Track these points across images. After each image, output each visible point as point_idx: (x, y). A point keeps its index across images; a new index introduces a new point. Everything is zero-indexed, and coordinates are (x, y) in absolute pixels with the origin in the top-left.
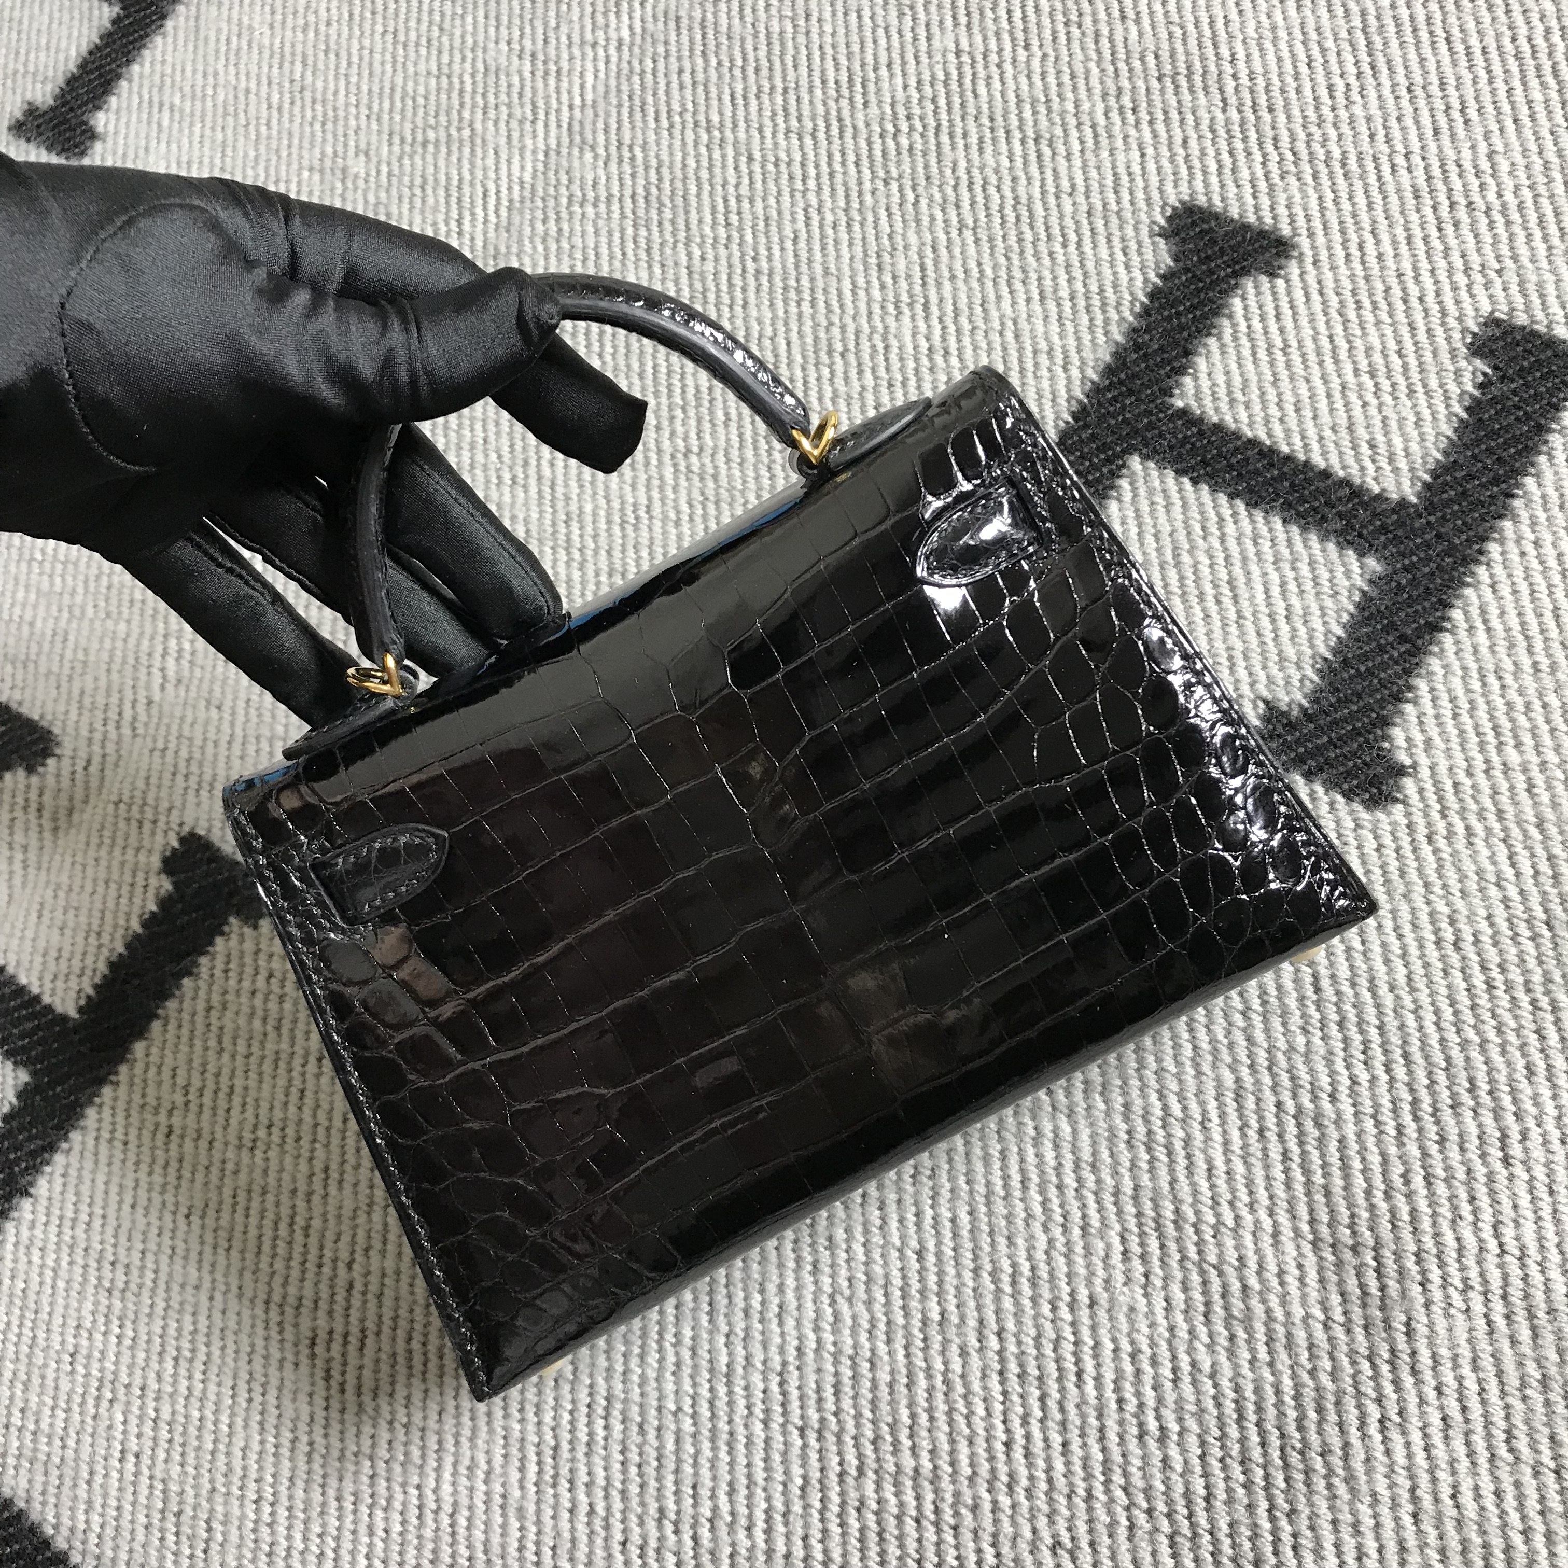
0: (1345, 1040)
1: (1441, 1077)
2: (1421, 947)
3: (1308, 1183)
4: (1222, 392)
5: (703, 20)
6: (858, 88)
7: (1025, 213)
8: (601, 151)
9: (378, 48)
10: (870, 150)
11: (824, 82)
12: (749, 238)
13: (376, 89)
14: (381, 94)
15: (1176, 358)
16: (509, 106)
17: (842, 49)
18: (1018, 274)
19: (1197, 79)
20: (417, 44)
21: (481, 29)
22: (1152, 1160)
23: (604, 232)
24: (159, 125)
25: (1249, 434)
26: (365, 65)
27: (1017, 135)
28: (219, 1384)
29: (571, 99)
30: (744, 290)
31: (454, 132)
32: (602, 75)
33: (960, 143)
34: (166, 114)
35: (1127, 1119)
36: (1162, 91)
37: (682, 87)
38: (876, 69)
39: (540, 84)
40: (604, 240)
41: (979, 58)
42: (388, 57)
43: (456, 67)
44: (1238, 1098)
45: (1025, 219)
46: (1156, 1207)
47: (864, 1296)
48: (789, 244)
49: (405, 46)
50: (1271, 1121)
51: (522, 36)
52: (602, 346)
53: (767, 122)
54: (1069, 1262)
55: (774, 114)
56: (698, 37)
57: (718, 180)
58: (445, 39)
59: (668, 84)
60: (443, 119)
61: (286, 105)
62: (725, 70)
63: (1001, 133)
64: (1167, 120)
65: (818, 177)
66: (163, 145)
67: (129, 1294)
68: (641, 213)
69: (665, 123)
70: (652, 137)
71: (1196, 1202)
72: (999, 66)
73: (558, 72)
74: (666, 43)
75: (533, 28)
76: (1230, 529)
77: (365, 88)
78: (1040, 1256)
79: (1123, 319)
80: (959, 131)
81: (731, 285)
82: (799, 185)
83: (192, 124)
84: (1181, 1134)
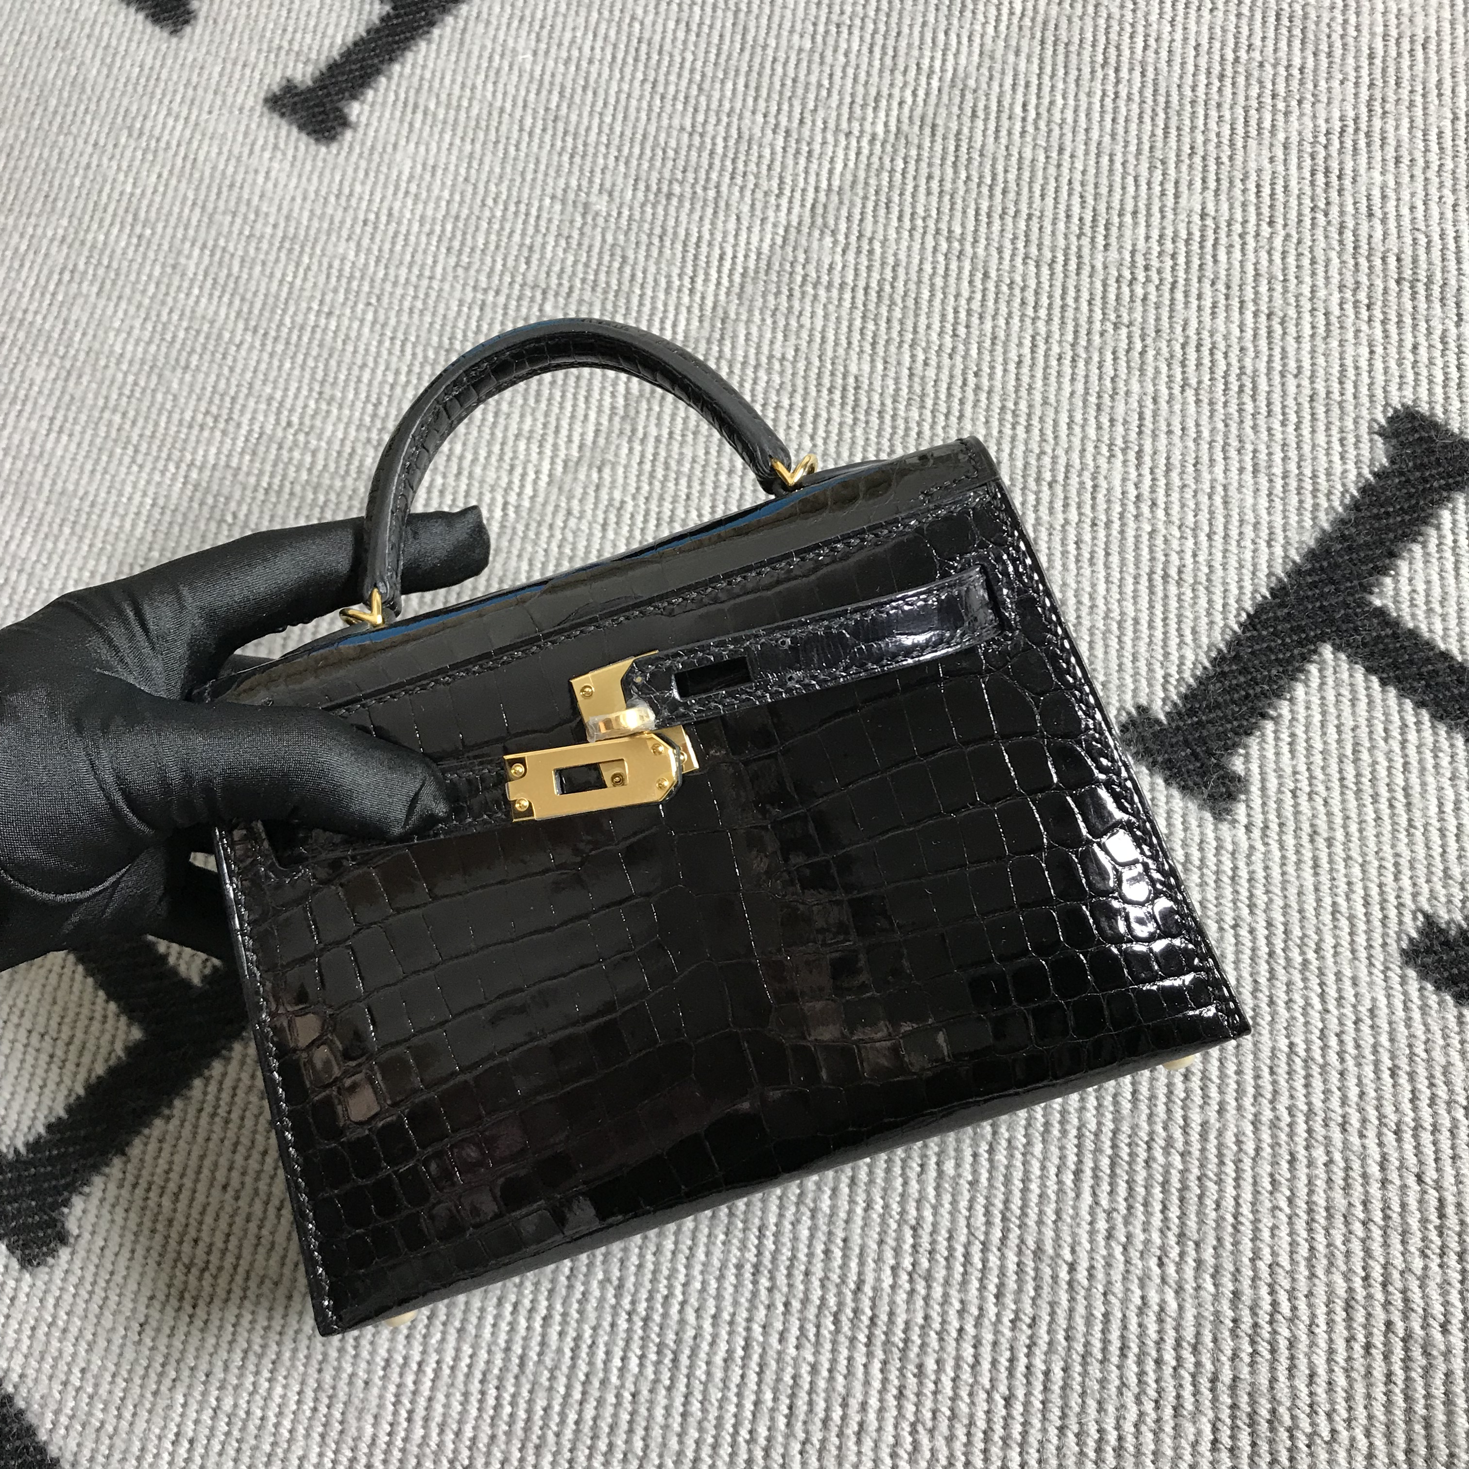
3: (1409, 1411)
4: (1420, 600)
5: (959, 133)
6: (1101, 229)
7: (1249, 385)
8: (841, 238)
9: (636, 93)
10: (1105, 291)
11: (1068, 217)
12: (974, 352)
13: (628, 133)
14: (632, 140)
15: (1379, 558)
16: (757, 176)
17: (1090, 188)
18: (1234, 443)
19: (1436, 290)
20: (675, 98)
21: (740, 96)
22: (1255, 1353)
23: (833, 318)
24: (411, 125)
25: (1443, 647)
26: (621, 108)
27: (1251, 307)
28: (285, 1387)
29: (818, 181)
30: (962, 402)
31: (699, 190)
32: (851, 164)
33: (1194, 303)
34: (419, 116)
35: (1234, 1307)
36: (1400, 293)
37: (929, 193)
38: (1120, 215)
39: (790, 162)
40: (832, 325)
41: (1223, 225)
42: (645, 105)
43: (710, 128)
44: (1348, 1307)
45: (1248, 390)
46: (1253, 1402)
47: (946, 1432)
48: (1012, 367)
49: (663, 98)
50: (1378, 1340)
51: (779, 111)
52: (815, 429)
53: (1008, 244)
54: (1157, 1440)
55: (1015, 238)
56: (952, 148)
57: (952, 290)
58: (703, 99)
59: (916, 187)
60: (690, 176)
61: (538, 131)
62: (973, 186)
63: (1235, 303)
64: (1400, 323)
65: (1050, 306)
66: (412, 145)
68: (872, 306)
69: (907, 224)
70: (892, 235)
71: (1293, 1407)
72: (1241, 236)
73: (810, 153)
74: (920, 147)
75: (791, 106)
76: (1412, 736)
77: (618, 130)
78: (1129, 1427)
79: (1332, 507)
80: (1194, 292)
81: (949, 395)
82: (1030, 312)
83: (442, 132)
84: (1286, 1333)
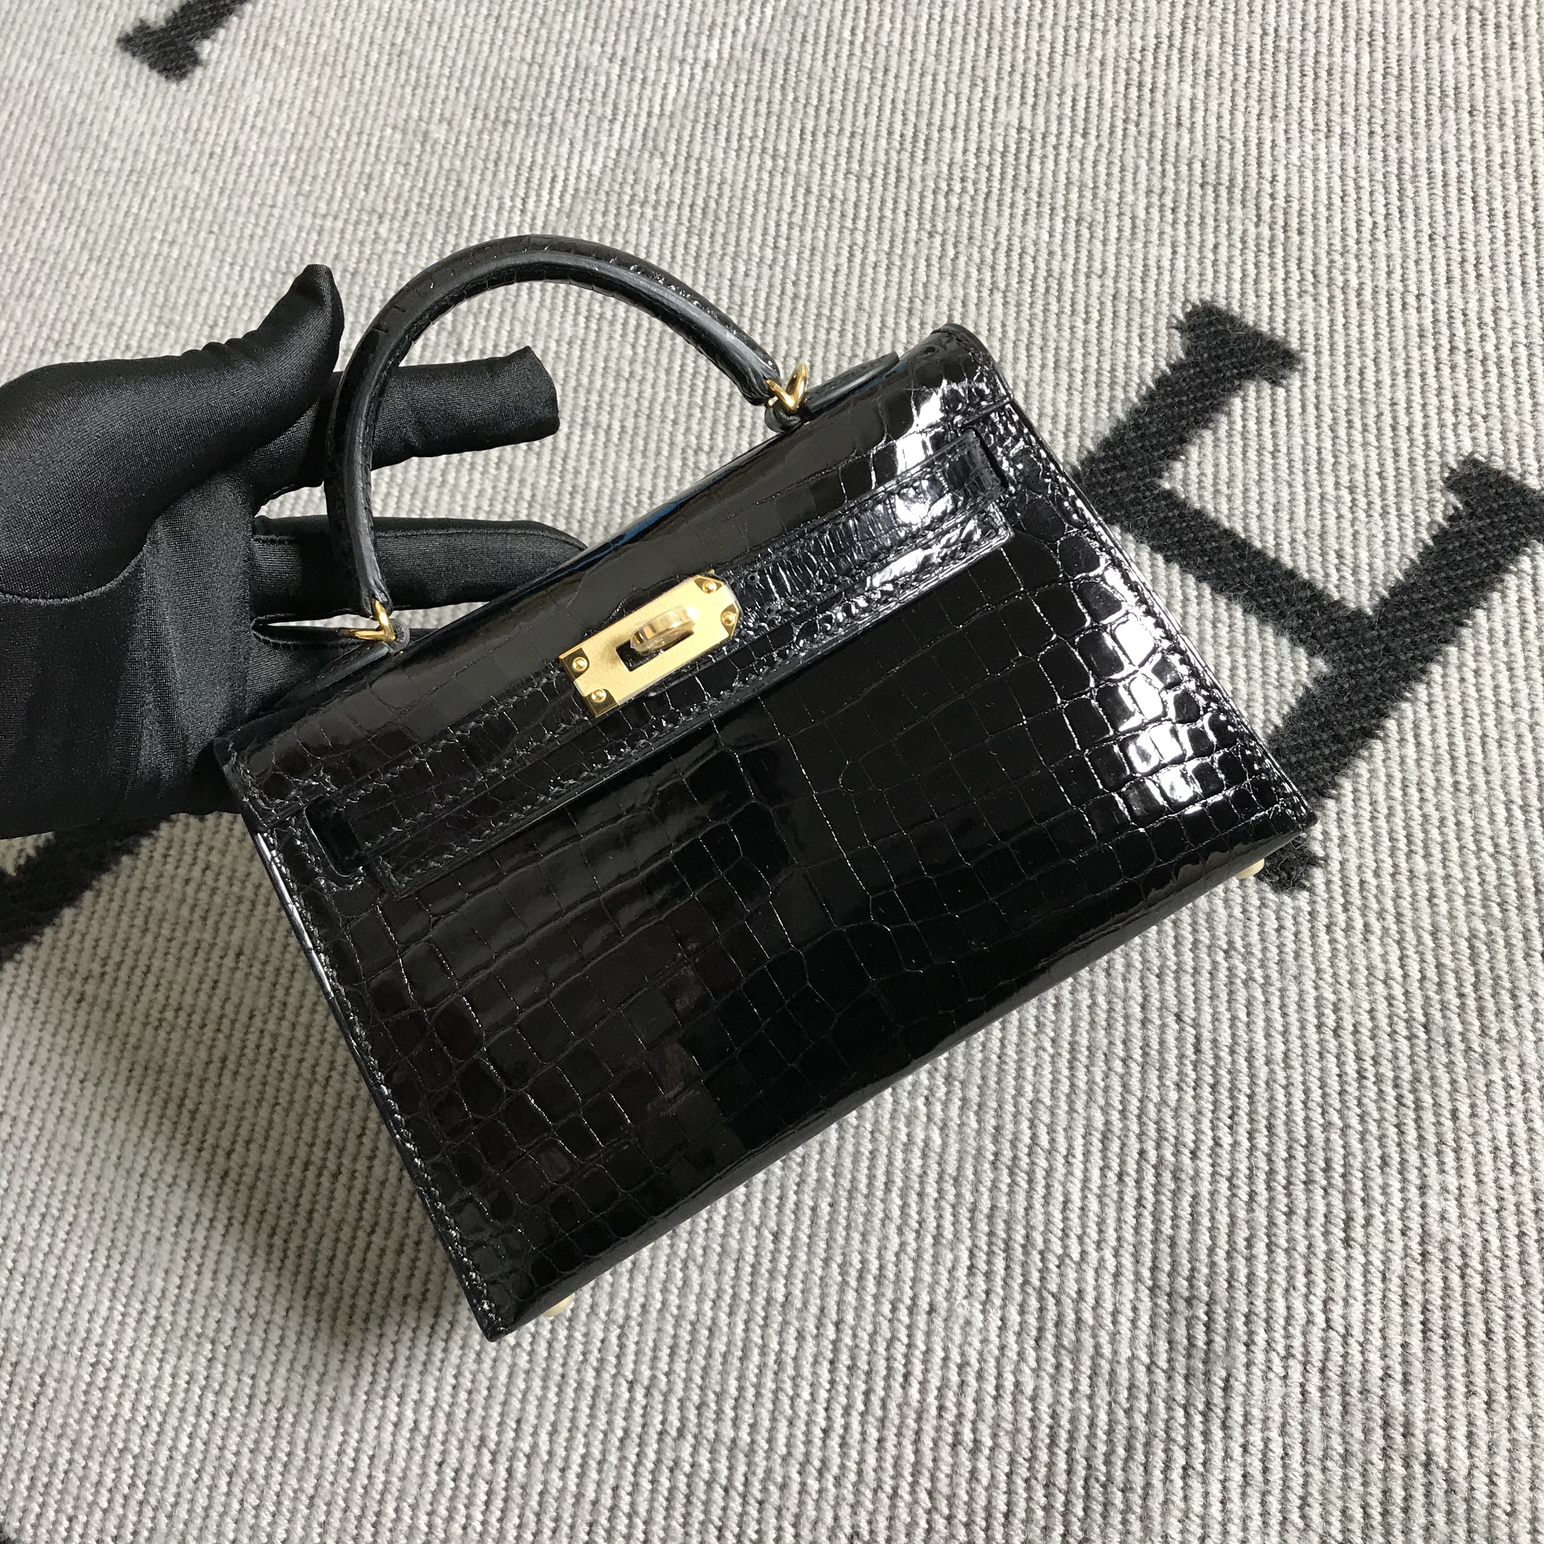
0: (1216, 1103)
1: (1300, 1154)
2: (1303, 1028)
3: (1157, 1232)
4: (1208, 481)
5: (789, 56)
6: (921, 144)
7: (1054, 285)
8: (670, 160)
9: (480, 28)
10: (922, 203)
11: (890, 133)
12: (793, 263)
13: (470, 65)
14: (473, 72)
15: (1171, 443)
16: (592, 103)
17: (913, 107)
18: (1038, 341)
19: (1237, 193)
20: (517, 32)
21: (580, 27)
22: (1013, 1184)
23: (658, 234)
24: (260, 63)
25: (1227, 525)
26: (464, 42)
27: (1061, 214)
28: (80, 1247)
29: (651, 107)
30: (779, 310)
31: (535, 118)
32: (684, 90)
33: (1007, 212)
34: (269, 53)
35: (996, 1141)
36: (1203, 197)
37: (757, 114)
38: (940, 130)
39: (625, 89)
40: (657, 241)
41: (1039, 137)
42: (487, 39)
43: (549, 59)
44: (1105, 1139)
45: (1054, 292)
46: (1009, 1229)
47: (715, 1266)
48: (829, 276)
49: (505, 31)
50: (1131, 1167)
51: (616, 41)
52: (636, 338)
53: (830, 161)
54: (917, 1267)
55: (838, 153)
56: (781, 72)
57: (775, 205)
58: (544, 32)
59: (744, 110)
60: (528, 103)
61: (383, 66)
62: (800, 106)
63: (1046, 210)
64: (1202, 224)
65: (868, 219)
66: (260, 82)
67: (10, 1146)
68: (697, 222)
69: (734, 145)
70: (720, 155)
71: (1047, 1230)
72: (1056, 148)
73: (644, 80)
74: (750, 72)
75: (628, 36)
76: (1193, 609)
77: (460, 63)
78: (890, 1256)
79: (1128, 399)
80: (1007, 200)
81: (768, 303)
82: (849, 223)
83: (291, 68)
84: (1044, 1164)
